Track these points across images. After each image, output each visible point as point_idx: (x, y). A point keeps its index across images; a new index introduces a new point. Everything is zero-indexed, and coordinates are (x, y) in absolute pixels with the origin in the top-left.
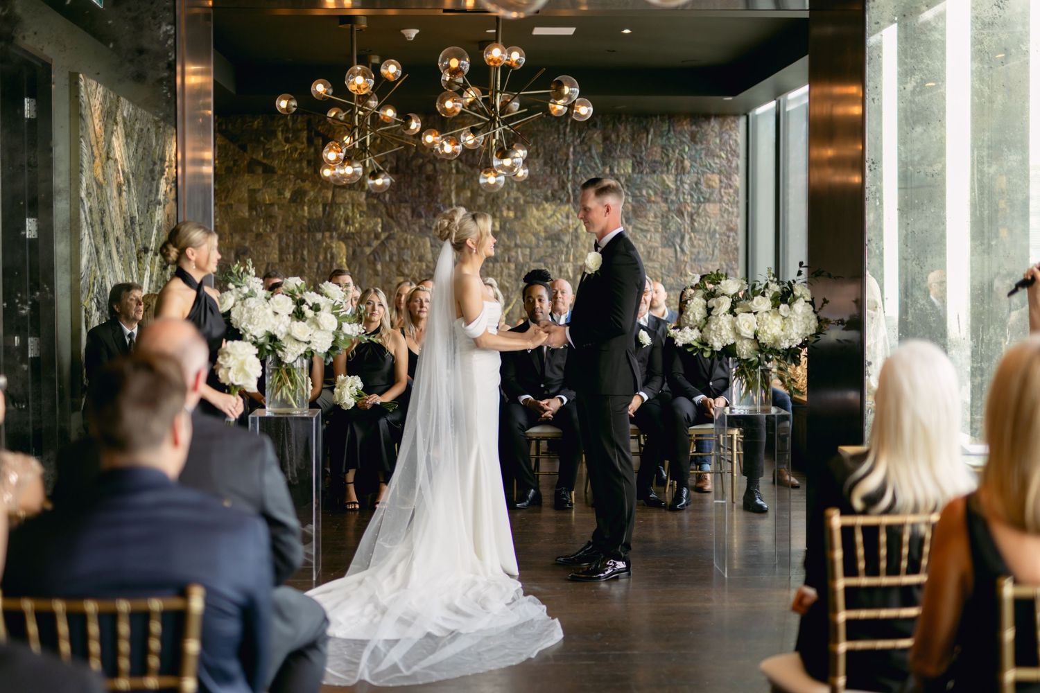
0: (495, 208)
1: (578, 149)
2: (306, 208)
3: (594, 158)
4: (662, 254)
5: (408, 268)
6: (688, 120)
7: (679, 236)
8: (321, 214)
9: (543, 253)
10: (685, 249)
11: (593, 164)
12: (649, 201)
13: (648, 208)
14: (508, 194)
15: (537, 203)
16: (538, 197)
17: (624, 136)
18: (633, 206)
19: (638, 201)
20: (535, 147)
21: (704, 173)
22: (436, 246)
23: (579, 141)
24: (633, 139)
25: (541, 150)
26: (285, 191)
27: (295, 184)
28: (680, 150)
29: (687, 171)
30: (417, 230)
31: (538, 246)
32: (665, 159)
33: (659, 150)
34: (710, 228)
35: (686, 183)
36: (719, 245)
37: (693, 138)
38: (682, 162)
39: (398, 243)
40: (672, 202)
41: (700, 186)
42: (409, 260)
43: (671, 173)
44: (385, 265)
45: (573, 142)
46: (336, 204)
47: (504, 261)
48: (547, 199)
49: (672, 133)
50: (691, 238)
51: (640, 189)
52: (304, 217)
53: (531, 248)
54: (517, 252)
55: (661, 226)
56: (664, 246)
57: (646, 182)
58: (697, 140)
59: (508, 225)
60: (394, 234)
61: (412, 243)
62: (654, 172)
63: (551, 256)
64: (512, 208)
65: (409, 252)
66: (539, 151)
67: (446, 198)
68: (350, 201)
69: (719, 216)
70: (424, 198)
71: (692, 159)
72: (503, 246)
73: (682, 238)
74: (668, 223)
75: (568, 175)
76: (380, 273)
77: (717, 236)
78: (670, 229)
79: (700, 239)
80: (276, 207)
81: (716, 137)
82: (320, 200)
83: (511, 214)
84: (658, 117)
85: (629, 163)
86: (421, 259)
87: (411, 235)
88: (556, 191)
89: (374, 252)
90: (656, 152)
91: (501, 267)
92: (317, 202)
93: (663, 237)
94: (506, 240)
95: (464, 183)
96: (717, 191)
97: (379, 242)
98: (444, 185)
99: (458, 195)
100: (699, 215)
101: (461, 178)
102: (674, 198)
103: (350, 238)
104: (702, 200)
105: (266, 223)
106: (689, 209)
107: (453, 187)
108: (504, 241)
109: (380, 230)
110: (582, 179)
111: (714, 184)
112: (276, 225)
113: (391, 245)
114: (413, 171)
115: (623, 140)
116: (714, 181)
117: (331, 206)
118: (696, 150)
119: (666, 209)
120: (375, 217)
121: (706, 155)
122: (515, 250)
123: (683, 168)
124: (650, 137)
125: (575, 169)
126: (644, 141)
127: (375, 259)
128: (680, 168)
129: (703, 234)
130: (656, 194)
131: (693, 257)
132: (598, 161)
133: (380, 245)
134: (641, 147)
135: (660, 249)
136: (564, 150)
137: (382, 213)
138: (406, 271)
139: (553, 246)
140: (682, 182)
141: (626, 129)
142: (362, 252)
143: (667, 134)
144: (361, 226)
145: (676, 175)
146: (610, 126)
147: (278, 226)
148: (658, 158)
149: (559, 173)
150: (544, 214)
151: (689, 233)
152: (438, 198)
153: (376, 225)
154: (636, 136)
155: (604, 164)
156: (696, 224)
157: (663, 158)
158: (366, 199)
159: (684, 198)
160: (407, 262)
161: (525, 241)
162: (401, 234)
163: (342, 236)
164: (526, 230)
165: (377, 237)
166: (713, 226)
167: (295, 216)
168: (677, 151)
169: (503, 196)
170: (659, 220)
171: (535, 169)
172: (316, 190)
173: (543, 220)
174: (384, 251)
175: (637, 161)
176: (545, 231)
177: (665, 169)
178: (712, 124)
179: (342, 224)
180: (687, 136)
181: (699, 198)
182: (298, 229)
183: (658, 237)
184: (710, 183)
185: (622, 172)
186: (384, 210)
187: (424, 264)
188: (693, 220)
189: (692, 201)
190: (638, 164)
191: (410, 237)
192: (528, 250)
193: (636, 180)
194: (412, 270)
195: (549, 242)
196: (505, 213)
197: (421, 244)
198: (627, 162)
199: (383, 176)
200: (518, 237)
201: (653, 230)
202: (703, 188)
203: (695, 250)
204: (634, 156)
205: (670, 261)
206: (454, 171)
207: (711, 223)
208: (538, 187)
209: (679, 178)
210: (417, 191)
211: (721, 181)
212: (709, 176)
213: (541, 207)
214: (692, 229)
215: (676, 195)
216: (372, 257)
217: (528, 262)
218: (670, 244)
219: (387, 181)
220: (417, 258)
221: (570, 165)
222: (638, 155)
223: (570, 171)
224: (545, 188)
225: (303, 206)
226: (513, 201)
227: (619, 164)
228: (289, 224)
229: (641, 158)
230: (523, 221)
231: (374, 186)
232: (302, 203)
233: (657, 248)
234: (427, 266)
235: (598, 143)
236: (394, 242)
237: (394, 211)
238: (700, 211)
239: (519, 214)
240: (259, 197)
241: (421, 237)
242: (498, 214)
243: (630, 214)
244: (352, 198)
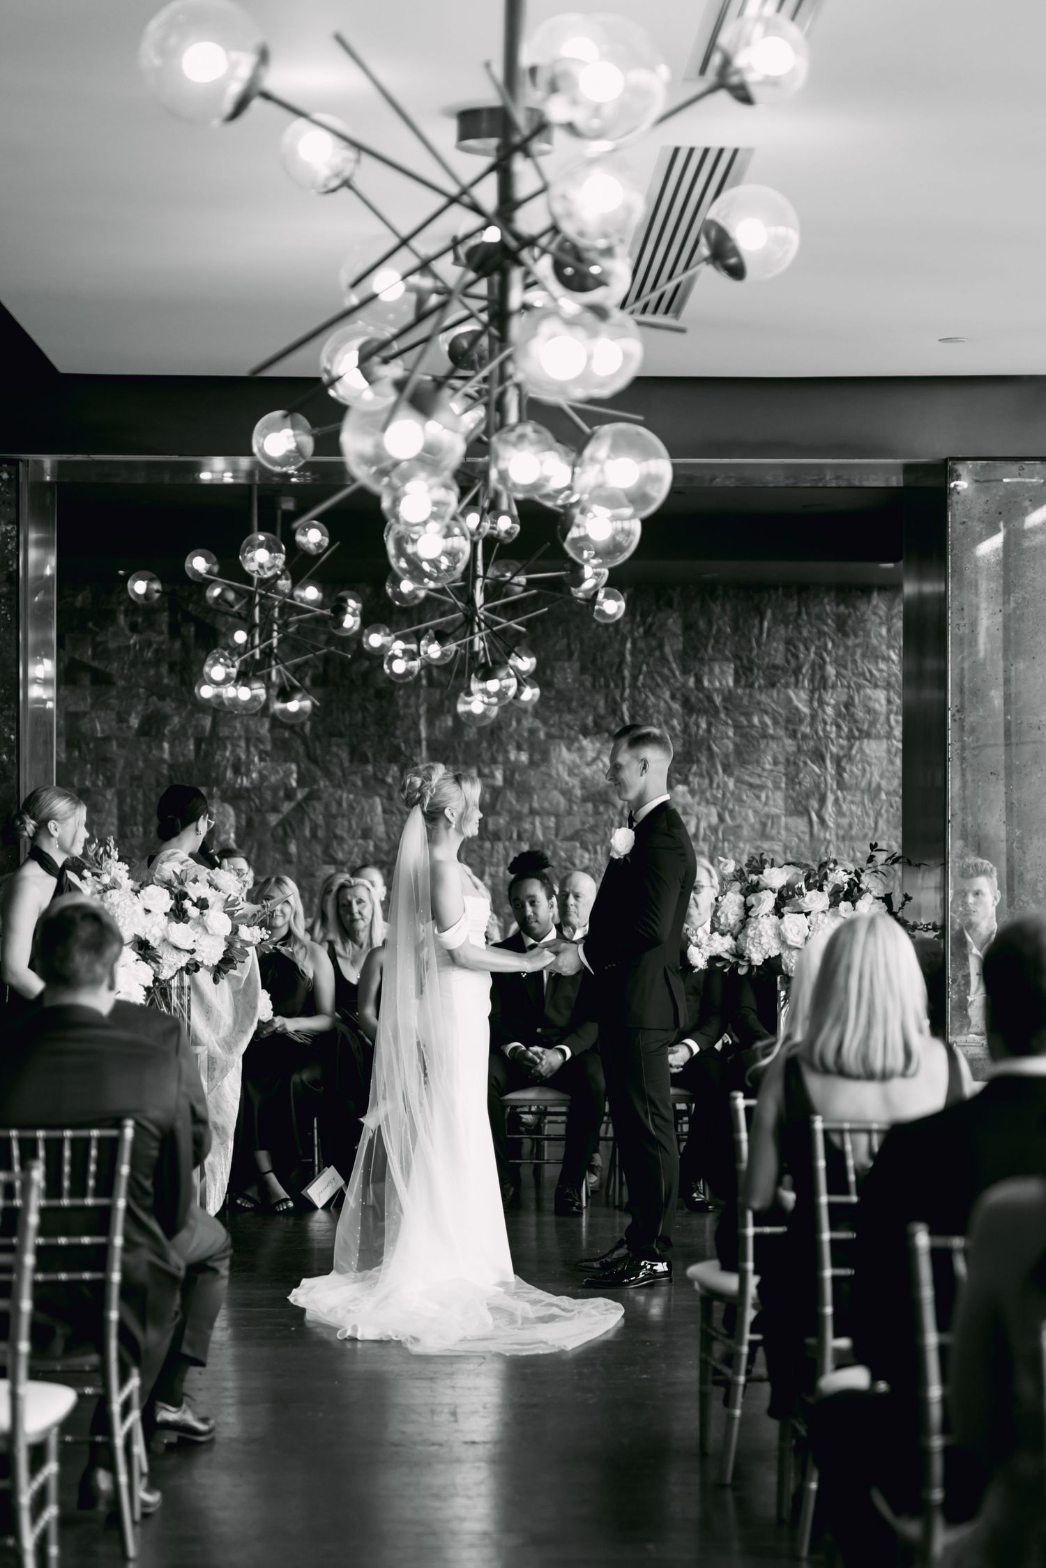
0: (495, 747)
1: (641, 644)
2: (166, 745)
3: (667, 660)
4: (787, 829)
5: (343, 849)
6: (833, 595)
7: (817, 796)
8: (192, 756)
9: (578, 826)
10: (827, 818)
11: (666, 671)
12: (764, 736)
13: (762, 746)
14: (519, 721)
15: (569, 737)
16: (570, 727)
17: (721, 622)
18: (736, 745)
19: (744, 736)
20: (565, 641)
21: (859, 687)
22: (392, 813)
23: (641, 630)
24: (736, 628)
25: (576, 647)
26: (129, 715)
27: (146, 704)
28: (817, 647)
29: (830, 683)
30: (360, 783)
31: (569, 812)
32: (793, 662)
33: (782, 647)
34: (870, 783)
35: (828, 704)
36: (887, 811)
37: (842, 627)
38: (822, 667)
39: (327, 807)
40: (805, 737)
41: (852, 709)
42: (345, 835)
43: (803, 688)
44: (304, 844)
45: (631, 632)
46: (219, 739)
47: (511, 838)
48: (585, 732)
49: (805, 617)
50: (837, 800)
51: (748, 716)
52: (162, 760)
53: (557, 816)
54: (533, 824)
55: (784, 779)
56: (790, 813)
57: (759, 703)
58: (848, 629)
59: (517, 776)
60: (319, 790)
61: (351, 807)
62: (773, 685)
63: (593, 830)
64: (525, 746)
65: (346, 823)
66: (573, 647)
67: (410, 729)
68: (242, 733)
69: (885, 762)
70: (372, 729)
71: (840, 663)
72: (510, 812)
73: (822, 801)
74: (797, 775)
75: (624, 689)
76: (295, 859)
77: (883, 796)
78: (800, 784)
79: (852, 802)
80: (114, 744)
81: (881, 624)
82: (190, 732)
83: (524, 757)
84: (780, 591)
85: (730, 668)
86: (366, 834)
87: (349, 792)
88: (602, 717)
89: (283, 823)
90: (776, 650)
91: (505, 848)
92: (186, 734)
93: (787, 798)
94: (514, 802)
95: (441, 702)
96: (882, 719)
97: (293, 804)
98: (407, 705)
99: (430, 724)
100: (850, 759)
101: (437, 694)
102: (808, 730)
103: (242, 798)
104: (857, 734)
105: (96, 771)
106: (834, 749)
107: (422, 710)
108: (510, 803)
109: (294, 784)
110: (647, 697)
111: (877, 706)
112: (114, 775)
113: (315, 809)
114: (352, 681)
115: (719, 630)
116: (878, 701)
117: (210, 743)
118: (847, 648)
119: (794, 749)
120: (286, 761)
121: (864, 656)
122: (529, 820)
123: (824, 679)
124: (766, 624)
125: (635, 678)
126: (756, 631)
127: (286, 834)
128: (818, 677)
129: (858, 794)
130: (776, 722)
131: (841, 832)
132: (674, 666)
133: (294, 809)
134: (749, 641)
135: (783, 819)
136: (617, 646)
137: (297, 753)
138: (340, 856)
139: (597, 812)
140: (822, 703)
141: (724, 610)
142: (264, 822)
143: (795, 620)
144: (263, 777)
145: (812, 692)
146: (696, 605)
147: (118, 776)
148: (779, 660)
149: (607, 685)
150: (581, 757)
151: (833, 792)
152: (396, 728)
153: (288, 774)
154: (741, 623)
155: (685, 671)
156: (845, 775)
157: (788, 661)
158: (271, 730)
159: (824, 730)
160: (341, 840)
161: (546, 805)
162: (331, 790)
163: (229, 793)
164: (548, 785)
165: (290, 795)
166: (876, 778)
167: (146, 760)
168: (813, 649)
169: (510, 725)
170: (781, 768)
171: (566, 679)
172: (184, 715)
173: (578, 767)
174: (302, 822)
175: (743, 666)
176: (583, 787)
177: (792, 680)
178: (874, 602)
179: (229, 774)
180: (830, 621)
181: (851, 730)
182: (153, 781)
183: (779, 797)
184: (871, 704)
185: (717, 684)
186: (301, 749)
187: (371, 843)
188: (840, 770)
189: (839, 736)
190: (744, 672)
191: (347, 797)
192: (553, 819)
193: (741, 699)
194: (350, 853)
195: (590, 806)
196: (512, 756)
197: (367, 807)
198: (725, 668)
199: (299, 696)
200: (535, 797)
201: (770, 785)
202: (860, 714)
203: (845, 821)
204: (737, 657)
205: (800, 839)
206: (424, 682)
207: (872, 774)
208: (570, 711)
209: (816, 696)
210: (359, 717)
211: (889, 702)
212: (869, 691)
213: (576, 745)
214: (838, 783)
215: (812, 725)
216: (280, 832)
217: (551, 841)
218: (800, 808)
219: (307, 704)
220: (359, 832)
221: (626, 673)
222: (744, 654)
223: (627, 683)
224: (582, 713)
225: (161, 742)
226: (526, 734)
227: (711, 671)
228: (137, 772)
229: (750, 661)
230: (543, 769)
231: (285, 712)
232: (160, 738)
233: (778, 816)
234: (376, 847)
235: (675, 635)
236: (319, 806)
237: (318, 752)
238: (854, 752)
239: (537, 757)
240: (85, 726)
241: (367, 797)
242: (500, 758)
243: (732, 759)
244: (247, 730)
